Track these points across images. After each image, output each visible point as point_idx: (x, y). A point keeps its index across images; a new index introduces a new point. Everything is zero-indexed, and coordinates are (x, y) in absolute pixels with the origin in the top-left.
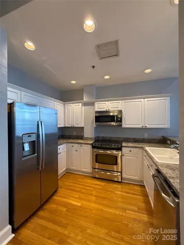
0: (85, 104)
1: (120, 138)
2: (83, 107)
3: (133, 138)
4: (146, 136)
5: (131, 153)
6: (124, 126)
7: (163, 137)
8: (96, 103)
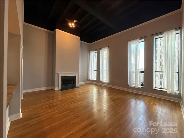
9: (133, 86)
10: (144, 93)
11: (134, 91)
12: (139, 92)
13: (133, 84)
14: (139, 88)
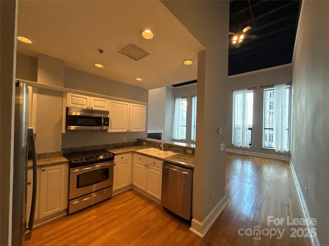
0: (40, 90)
1: (98, 146)
2: (35, 95)
3: (113, 145)
4: (125, 140)
5: (123, 159)
6: (110, 130)
7: (138, 139)
8: (69, 95)
9: (239, 145)
10: (252, 153)
11: (240, 152)
12: (246, 153)
13: (239, 143)
14: (246, 148)
